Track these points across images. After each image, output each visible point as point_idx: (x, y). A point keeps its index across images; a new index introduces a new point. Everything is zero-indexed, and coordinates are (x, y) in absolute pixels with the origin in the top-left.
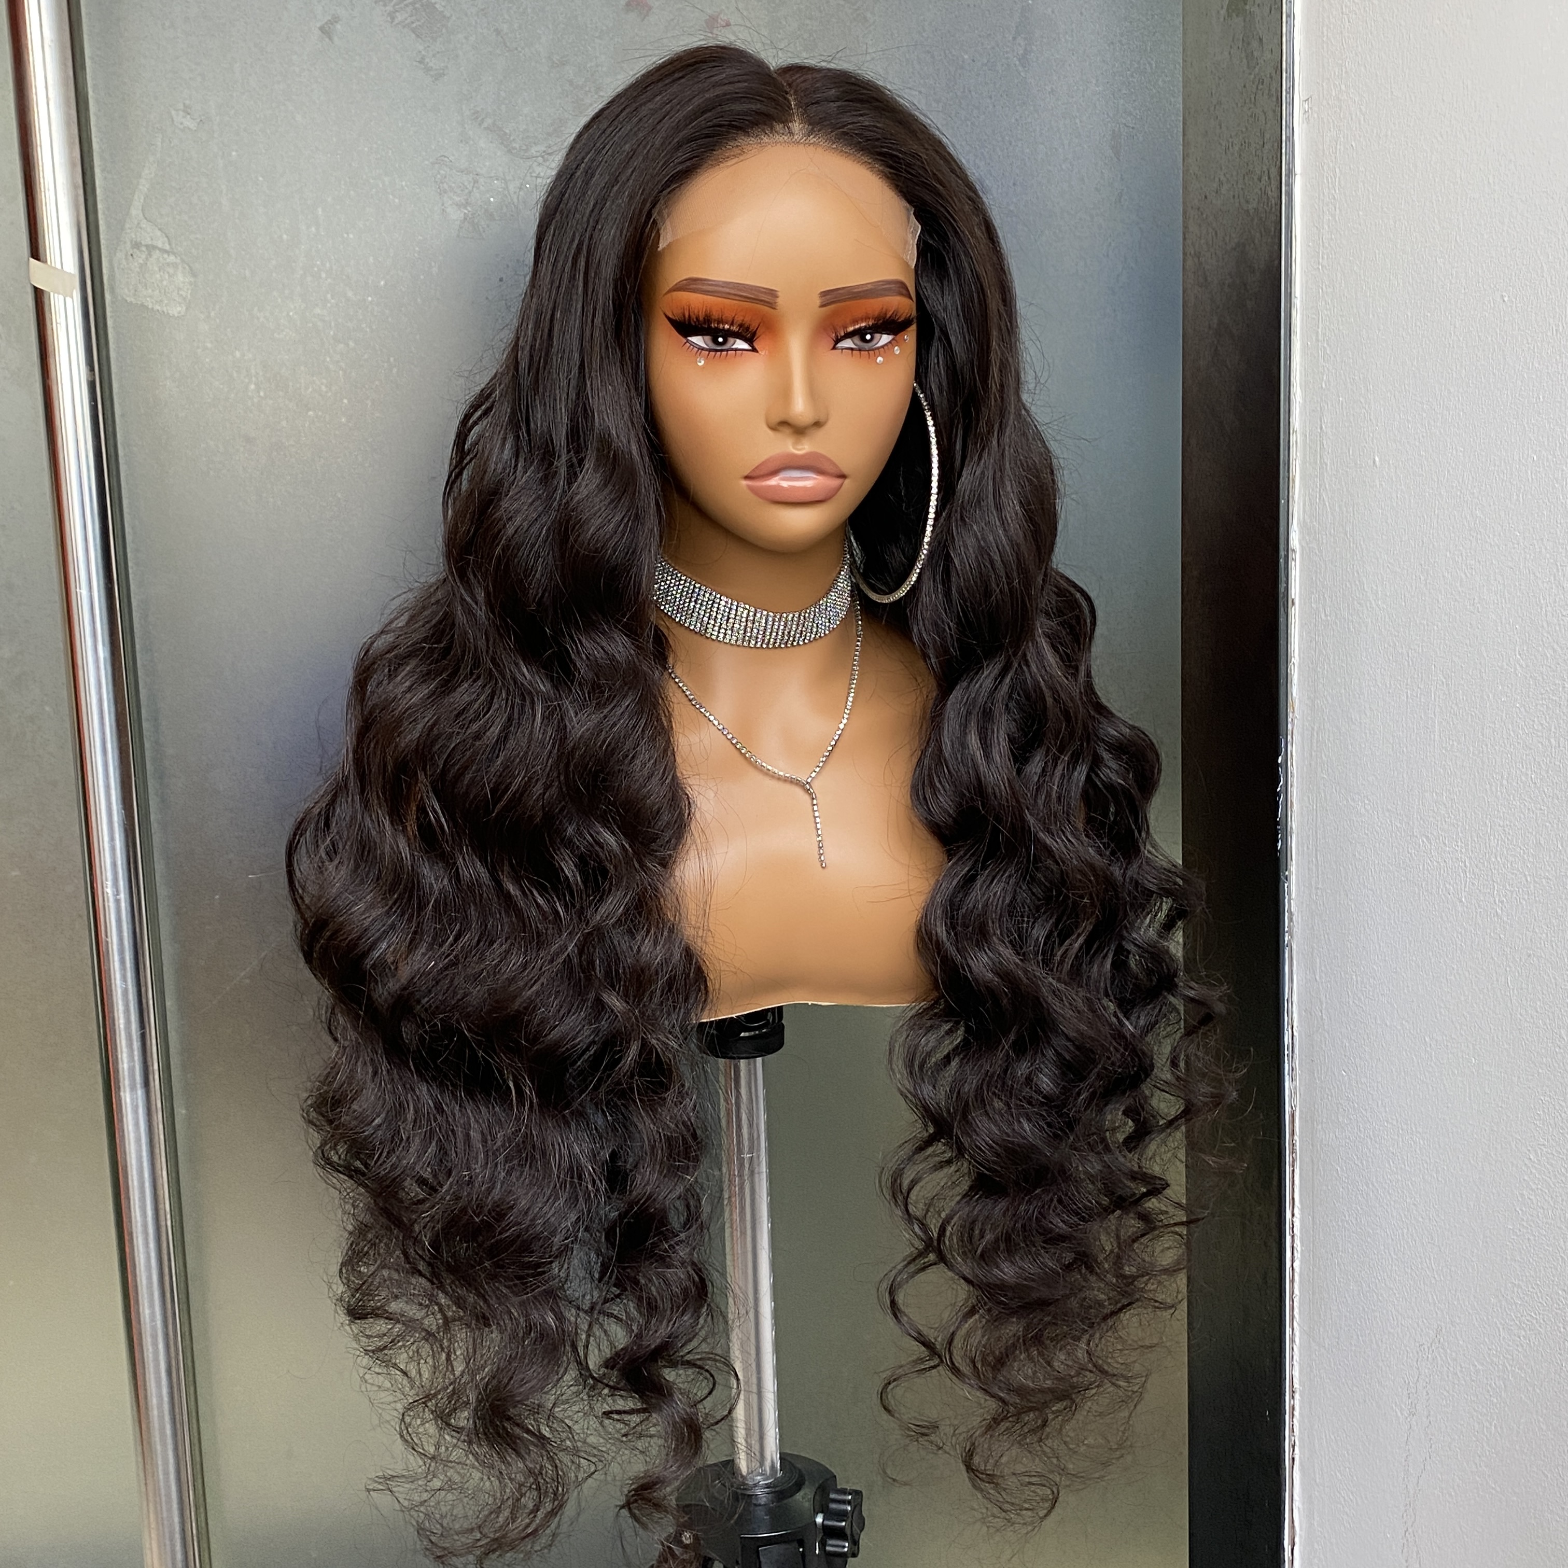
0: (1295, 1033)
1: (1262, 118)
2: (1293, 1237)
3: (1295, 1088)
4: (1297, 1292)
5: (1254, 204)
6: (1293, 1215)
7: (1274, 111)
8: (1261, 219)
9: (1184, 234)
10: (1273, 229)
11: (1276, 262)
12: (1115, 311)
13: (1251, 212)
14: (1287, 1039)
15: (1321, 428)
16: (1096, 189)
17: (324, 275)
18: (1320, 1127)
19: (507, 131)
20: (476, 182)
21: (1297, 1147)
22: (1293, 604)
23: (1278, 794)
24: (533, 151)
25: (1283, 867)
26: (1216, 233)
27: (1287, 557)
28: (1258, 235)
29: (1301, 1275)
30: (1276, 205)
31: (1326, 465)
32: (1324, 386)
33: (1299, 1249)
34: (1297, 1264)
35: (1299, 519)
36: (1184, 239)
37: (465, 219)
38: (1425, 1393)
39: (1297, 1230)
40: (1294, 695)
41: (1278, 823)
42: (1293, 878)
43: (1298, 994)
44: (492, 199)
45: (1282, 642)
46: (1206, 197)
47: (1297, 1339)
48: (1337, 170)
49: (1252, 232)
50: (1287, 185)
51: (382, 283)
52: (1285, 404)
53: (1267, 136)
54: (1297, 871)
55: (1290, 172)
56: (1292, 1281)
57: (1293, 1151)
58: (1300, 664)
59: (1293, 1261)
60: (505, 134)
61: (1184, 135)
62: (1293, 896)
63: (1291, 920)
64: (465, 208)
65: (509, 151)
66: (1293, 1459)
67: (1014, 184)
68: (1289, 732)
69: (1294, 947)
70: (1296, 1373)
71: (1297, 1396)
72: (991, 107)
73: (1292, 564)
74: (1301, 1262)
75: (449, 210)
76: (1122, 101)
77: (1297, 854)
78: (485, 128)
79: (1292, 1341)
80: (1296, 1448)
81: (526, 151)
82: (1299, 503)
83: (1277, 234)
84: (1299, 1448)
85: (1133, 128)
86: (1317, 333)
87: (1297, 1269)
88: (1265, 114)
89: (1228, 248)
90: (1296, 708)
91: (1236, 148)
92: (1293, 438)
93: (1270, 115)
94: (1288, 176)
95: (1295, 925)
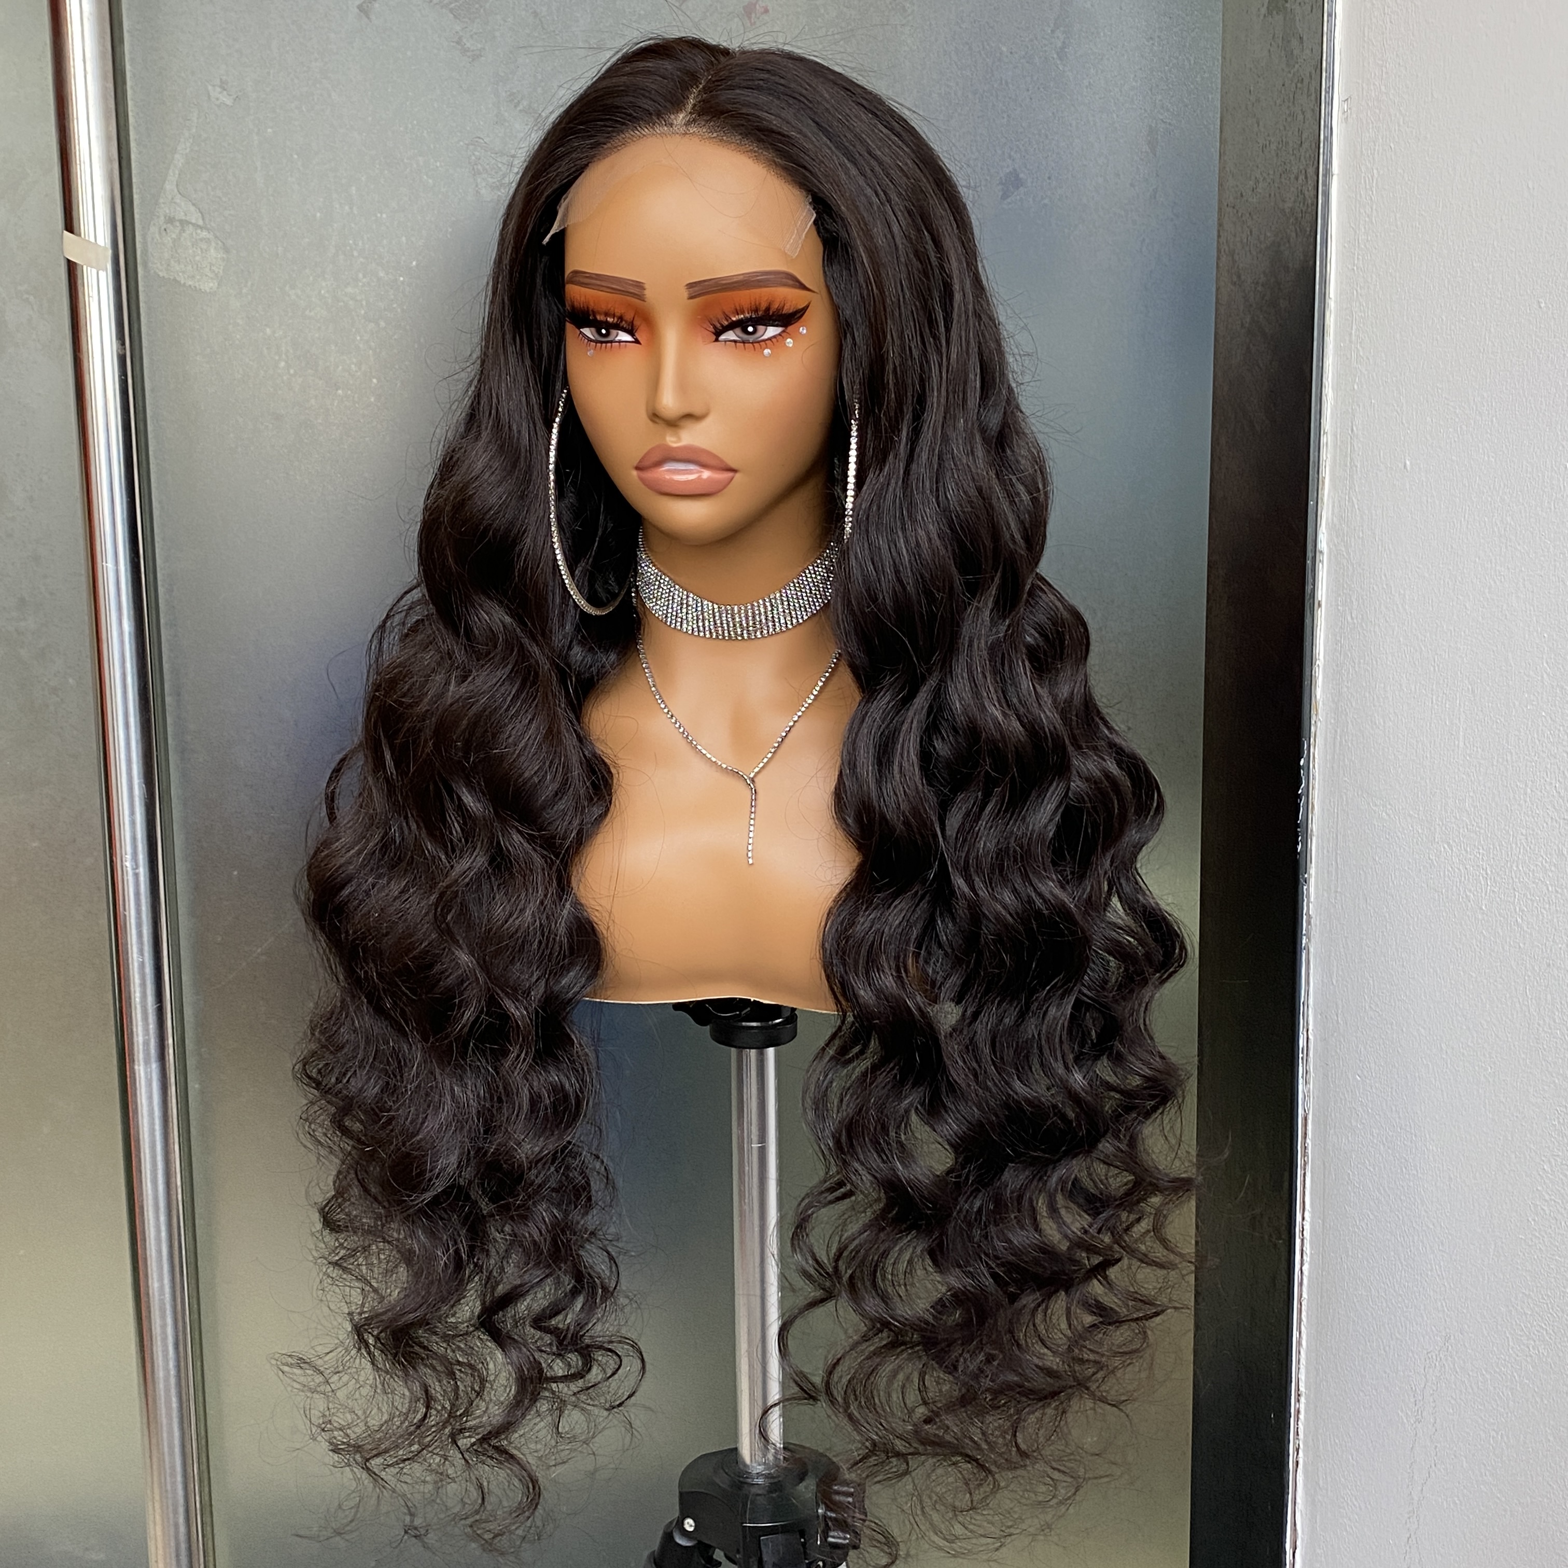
0: (1310, 1037)
1: (1300, 117)
2: (1302, 1240)
3: (1309, 1091)
4: (1305, 1295)
5: (1289, 205)
6: (1303, 1219)
7: (1313, 111)
8: (1296, 219)
9: (1219, 231)
10: (1308, 229)
11: (1311, 263)
12: (1147, 307)
13: (1287, 211)
14: (1302, 1042)
15: (1352, 430)
16: (1131, 184)
17: (355, 254)
18: (1332, 1131)
21: (1309, 1151)
22: (1320, 605)
23: (1299, 796)
25: (1302, 870)
26: (1251, 232)
27: (1314, 558)
28: (1293, 235)
29: (1309, 1277)
30: (1312, 205)
31: (1356, 467)
32: (1356, 387)
33: (1308, 1252)
34: (1306, 1268)
35: (1327, 519)
36: (1219, 236)
38: (1431, 1400)
39: (1307, 1233)
40: (1318, 697)
41: (1298, 826)
42: (1312, 881)
43: (1315, 998)
45: (1307, 644)
46: (1242, 195)
47: (1304, 1343)
48: (1375, 171)
49: (1288, 231)
50: (1324, 184)
51: (414, 263)
52: (1316, 405)
53: (1305, 136)
54: (1317, 873)
55: (1328, 172)
56: (1301, 1284)
57: (1305, 1154)
58: (1324, 665)
59: (1302, 1264)
61: (1221, 132)
62: (1312, 899)
63: (1309, 923)
66: (1297, 1462)
67: (1049, 178)
68: (1312, 734)
69: (1312, 950)
70: (1302, 1377)
71: (1302, 1399)
72: (1028, 100)
73: (1319, 566)
74: (1310, 1264)
75: (483, 191)
76: (1159, 97)
77: (1317, 856)
78: (520, 111)
79: (1299, 1343)
80: (1300, 1451)
82: (1328, 505)
83: (1313, 234)
84: (1304, 1451)
85: (1170, 124)
86: (1351, 334)
87: (1306, 1272)
88: (1303, 113)
89: (1263, 246)
90: (1319, 711)
91: (1273, 147)
92: (1324, 440)
93: (1309, 115)
94: (1325, 176)
95: (1314, 928)
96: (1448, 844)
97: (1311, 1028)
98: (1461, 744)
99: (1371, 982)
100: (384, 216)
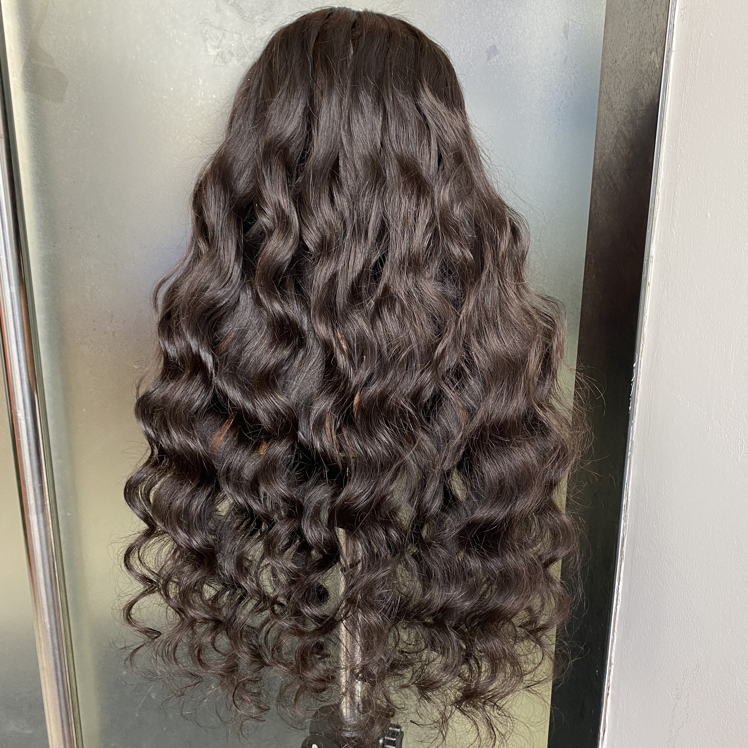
0: (629, 500)
1: (655, 18)
2: (618, 595)
3: (626, 525)
4: (617, 619)
5: (644, 68)
6: (619, 584)
7: (664, 14)
8: (649, 75)
9: (601, 81)
10: (656, 82)
11: (657, 100)
12: (559, 120)
13: (643, 71)
14: (624, 502)
15: (675, 194)
16: (554, 54)
17: (139, 83)
18: (638, 547)
19: (242, 7)
20: (224, 34)
21: (624, 553)
22: (649, 285)
23: (632, 382)
24: (256, 18)
25: (630, 419)
26: (621, 82)
27: (648, 260)
28: (647, 84)
29: (620, 612)
30: (660, 68)
31: (676, 213)
32: (678, 170)
33: (620, 600)
34: (618, 607)
35: (656, 240)
36: (601, 84)
37: (218, 55)
39: (620, 591)
40: (645, 332)
41: (630, 397)
42: (635, 425)
43: (632, 481)
44: (233, 45)
45: (641, 305)
46: (616, 62)
47: (615, 641)
48: (699, 50)
49: (643, 83)
50: (667, 57)
51: (172, 89)
52: (654, 179)
53: (657, 29)
54: (638, 420)
55: (670, 50)
56: (615, 614)
57: (622, 554)
58: (649, 317)
59: (617, 605)
60: (241, 8)
61: (605, 27)
62: (634, 433)
63: (632, 444)
64: (218, 48)
65: (243, 18)
66: (608, 694)
67: (512, 50)
68: (641, 351)
69: (633, 458)
70: (613, 656)
71: (613, 666)
72: (502, 6)
73: (650, 264)
74: (621, 606)
75: (209, 50)
76: (571, 7)
77: (639, 413)
78: (230, 5)
79: (613, 641)
80: (610, 689)
81: (252, 18)
82: (657, 233)
83: (659, 84)
84: (612, 689)
85: (575, 22)
86: (677, 141)
87: (618, 610)
88: (657, 15)
89: (627, 90)
90: (645, 339)
91: (637, 35)
92: (657, 197)
93: (661, 16)
94: (668, 52)
95: (634, 447)
96: (719, 422)
97: (629, 495)
98: (732, 371)
99: (666, 481)
100: (155, 62)
